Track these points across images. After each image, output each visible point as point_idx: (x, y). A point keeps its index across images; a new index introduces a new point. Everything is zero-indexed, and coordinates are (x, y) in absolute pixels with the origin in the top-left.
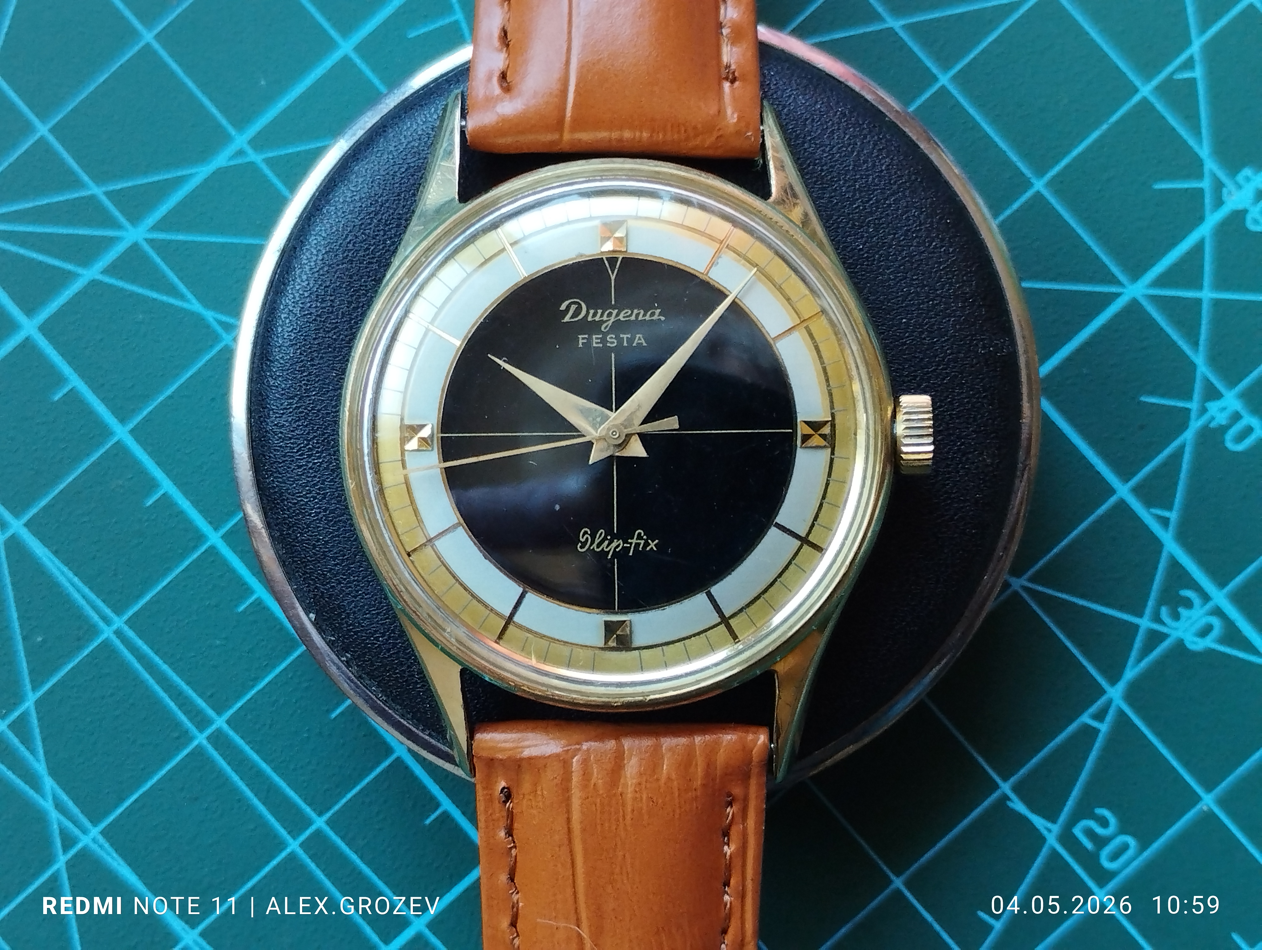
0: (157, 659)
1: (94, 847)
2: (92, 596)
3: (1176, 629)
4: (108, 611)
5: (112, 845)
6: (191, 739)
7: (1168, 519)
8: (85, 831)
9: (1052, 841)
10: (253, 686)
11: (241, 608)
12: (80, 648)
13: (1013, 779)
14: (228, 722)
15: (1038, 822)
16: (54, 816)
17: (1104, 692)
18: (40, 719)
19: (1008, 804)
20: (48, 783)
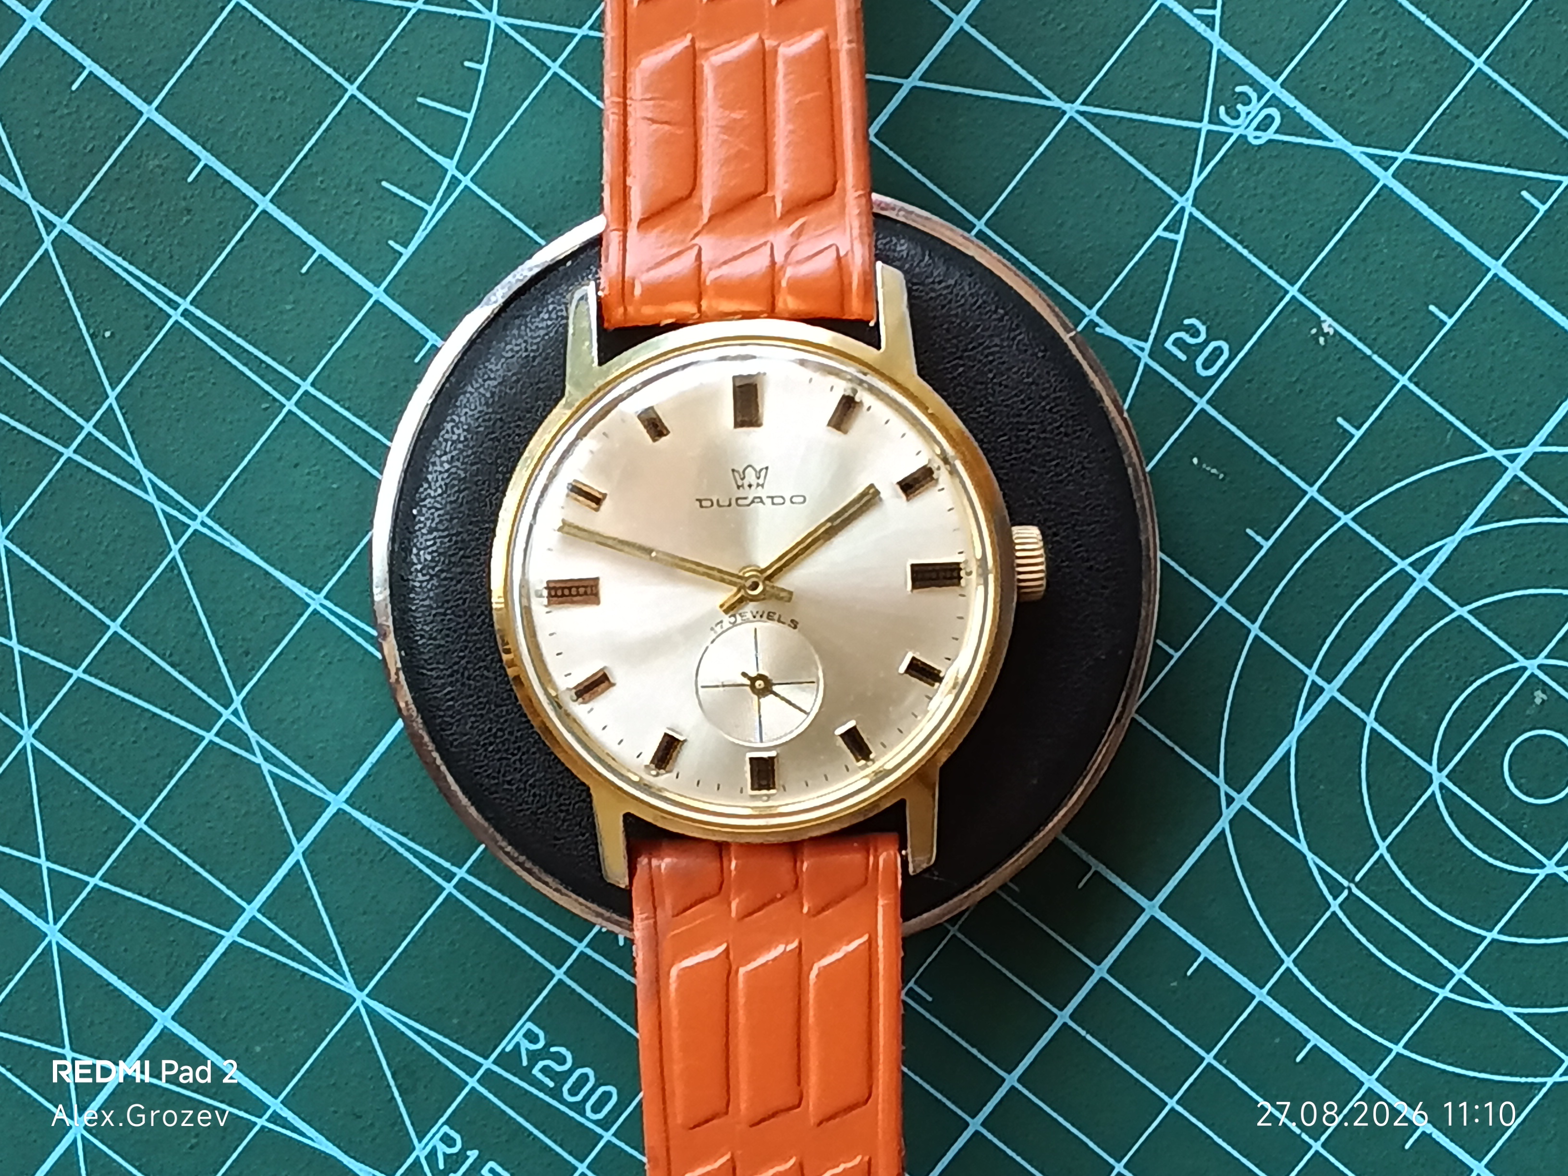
0: (230, 334)
1: (205, 530)
2: (153, 283)
3: (1237, 127)
4: (171, 295)
5: (221, 525)
6: (281, 407)
7: (1213, 17)
8: (194, 517)
9: (1145, 358)
10: (332, 345)
11: (304, 270)
13: (1098, 305)
14: (313, 384)
15: (1129, 342)
16: (158, 505)
17: (1176, 203)
18: (124, 415)
19: (1097, 329)
20: (146, 475)
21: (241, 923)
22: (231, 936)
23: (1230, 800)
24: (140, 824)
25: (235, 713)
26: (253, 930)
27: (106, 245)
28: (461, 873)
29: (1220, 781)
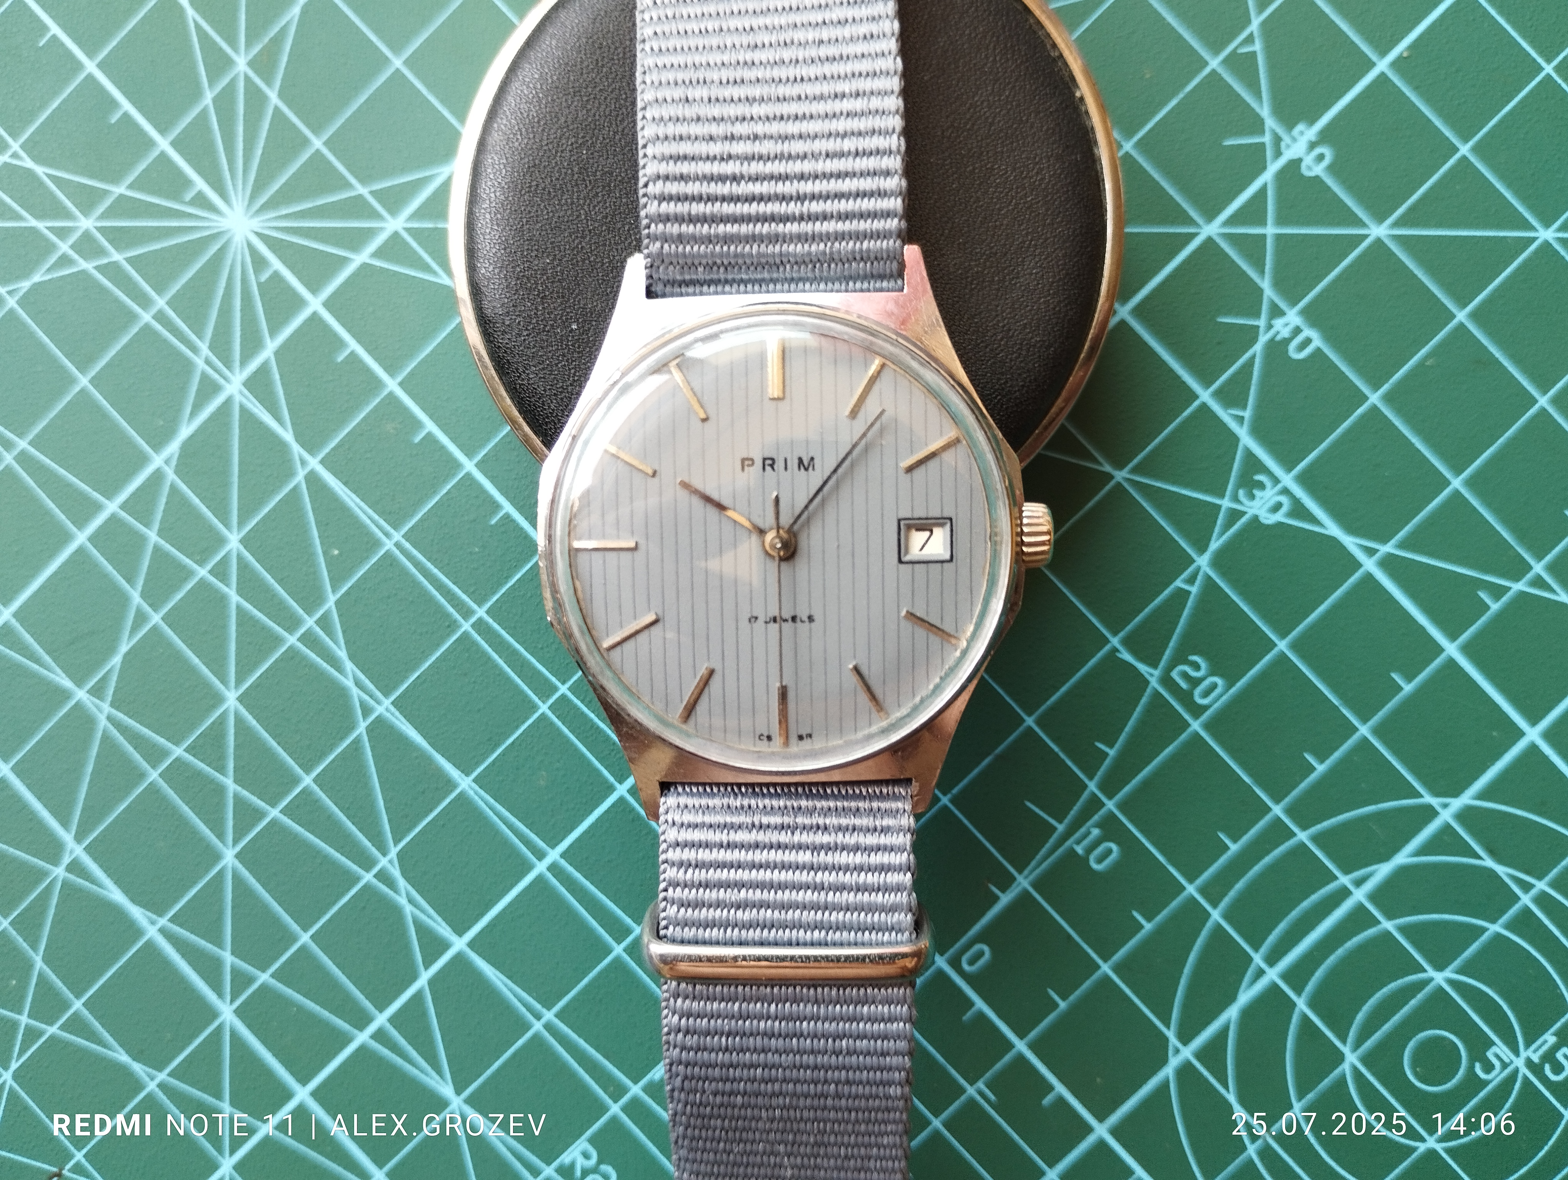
0: (429, 565)
1: (388, 715)
2: (376, 517)
3: (1252, 507)
4: (388, 528)
5: (401, 713)
6: (459, 627)
7: (1242, 418)
8: (379, 703)
9: (1154, 683)
10: (506, 583)
11: (493, 522)
12: (367, 558)
13: (1122, 634)
14: (488, 612)
15: (1142, 668)
16: (355, 691)
17: (1193, 561)
18: (340, 616)
19: (1118, 655)
20: (349, 666)
21: (372, 1028)
22: (362, 1037)
23: (1177, 1051)
24: (305, 938)
25: (391, 862)
26: (380, 1036)
27: (345, 484)
28: (549, 1015)
29: (1171, 1035)
